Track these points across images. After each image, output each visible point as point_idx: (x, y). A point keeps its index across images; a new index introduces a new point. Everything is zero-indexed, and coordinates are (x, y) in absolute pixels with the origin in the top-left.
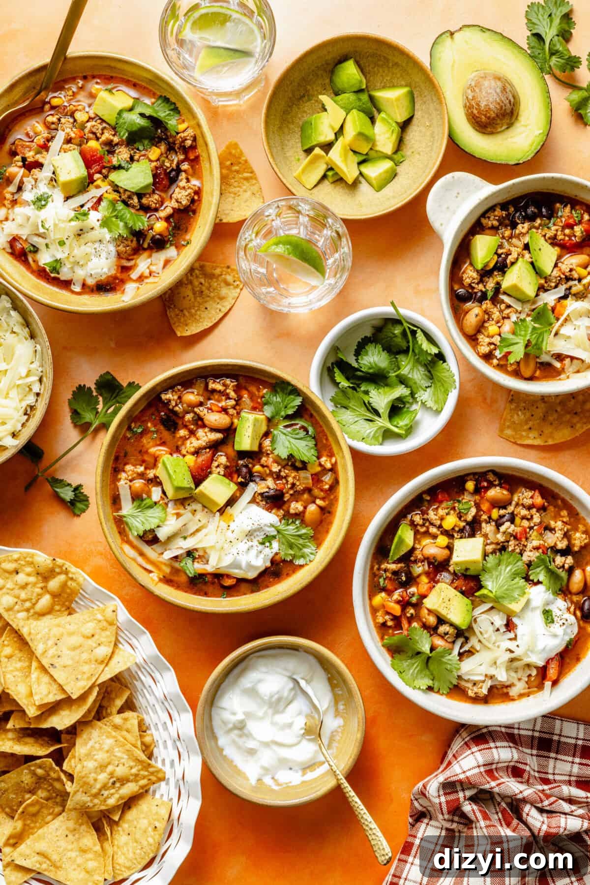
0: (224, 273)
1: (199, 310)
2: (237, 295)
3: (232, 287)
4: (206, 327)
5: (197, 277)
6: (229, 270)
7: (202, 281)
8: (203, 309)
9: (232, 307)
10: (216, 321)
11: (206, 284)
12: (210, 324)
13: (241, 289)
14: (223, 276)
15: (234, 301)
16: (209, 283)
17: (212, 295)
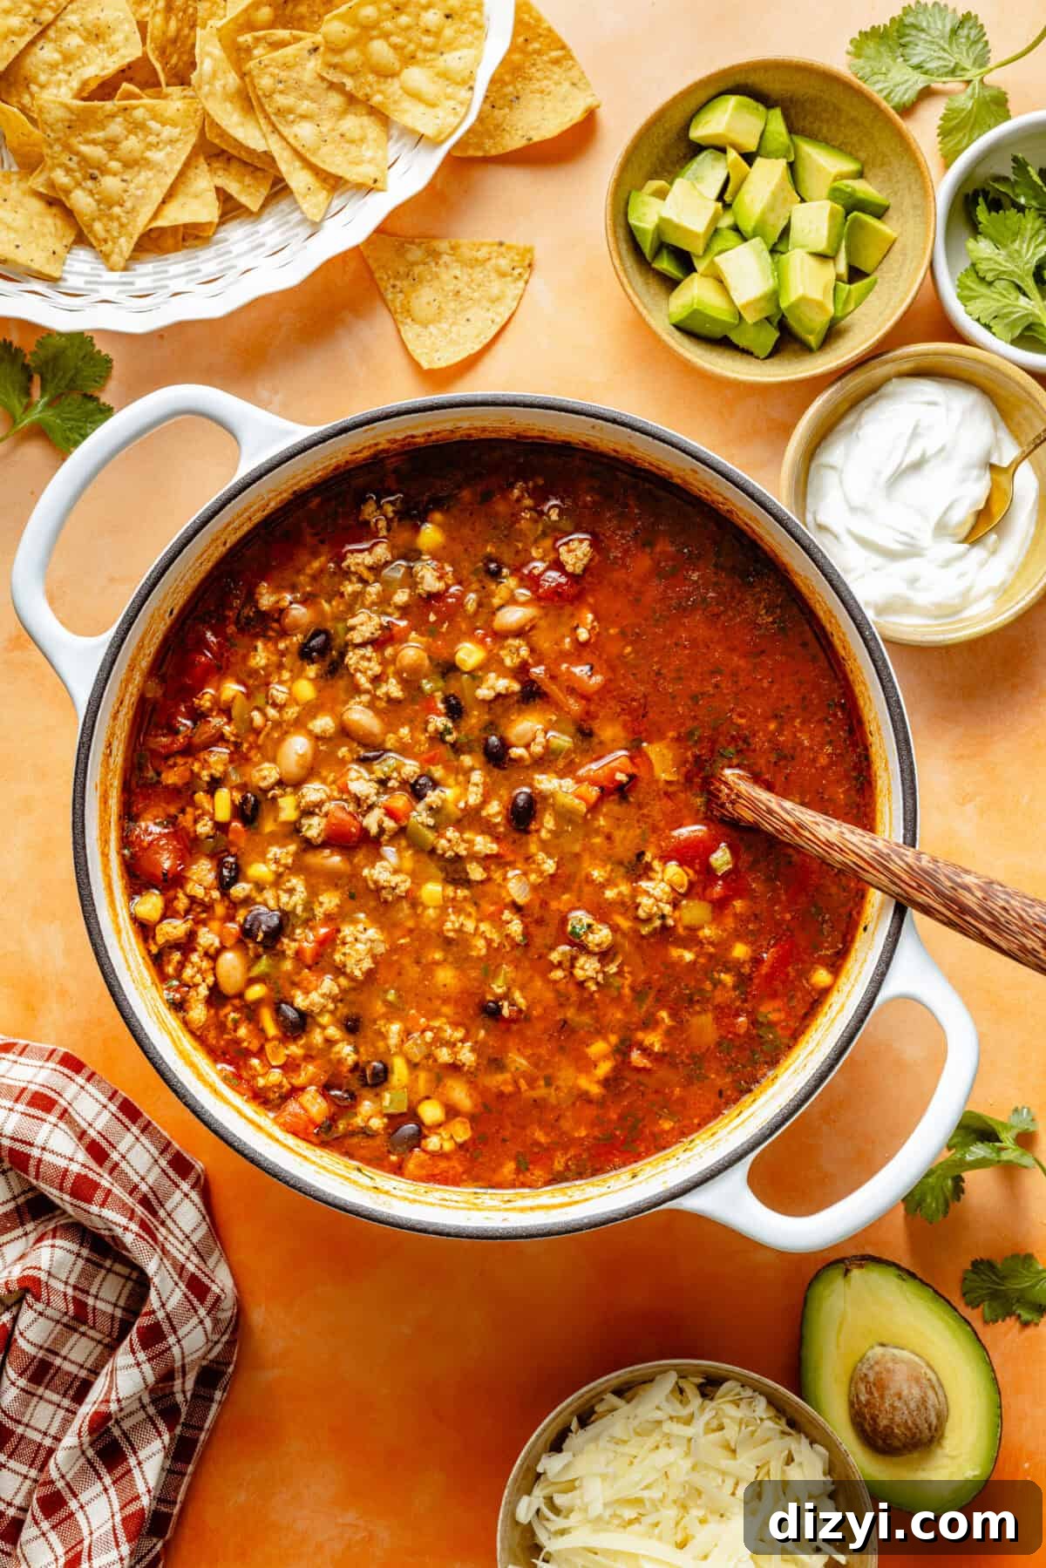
0: (494, 254)
1: (454, 324)
2: (519, 292)
3: (509, 279)
4: (472, 352)
5: (447, 266)
6: (503, 249)
7: (458, 273)
8: (463, 322)
9: (513, 314)
10: (488, 340)
11: (466, 278)
12: (477, 347)
13: (527, 282)
14: (493, 261)
15: (515, 304)
16: (470, 275)
17: (476, 295)
